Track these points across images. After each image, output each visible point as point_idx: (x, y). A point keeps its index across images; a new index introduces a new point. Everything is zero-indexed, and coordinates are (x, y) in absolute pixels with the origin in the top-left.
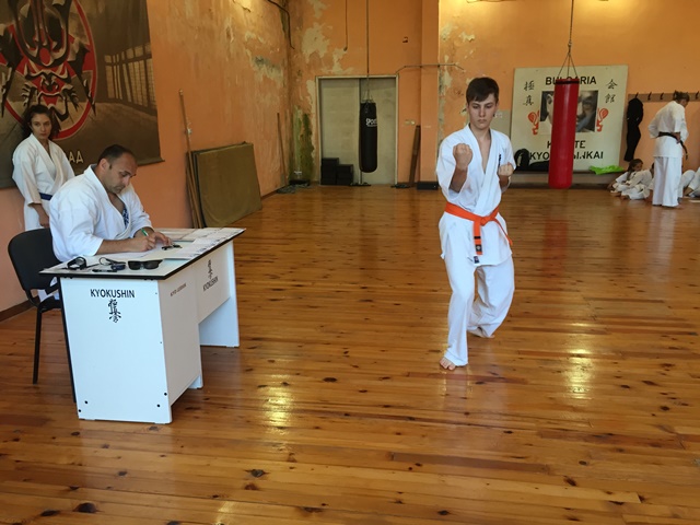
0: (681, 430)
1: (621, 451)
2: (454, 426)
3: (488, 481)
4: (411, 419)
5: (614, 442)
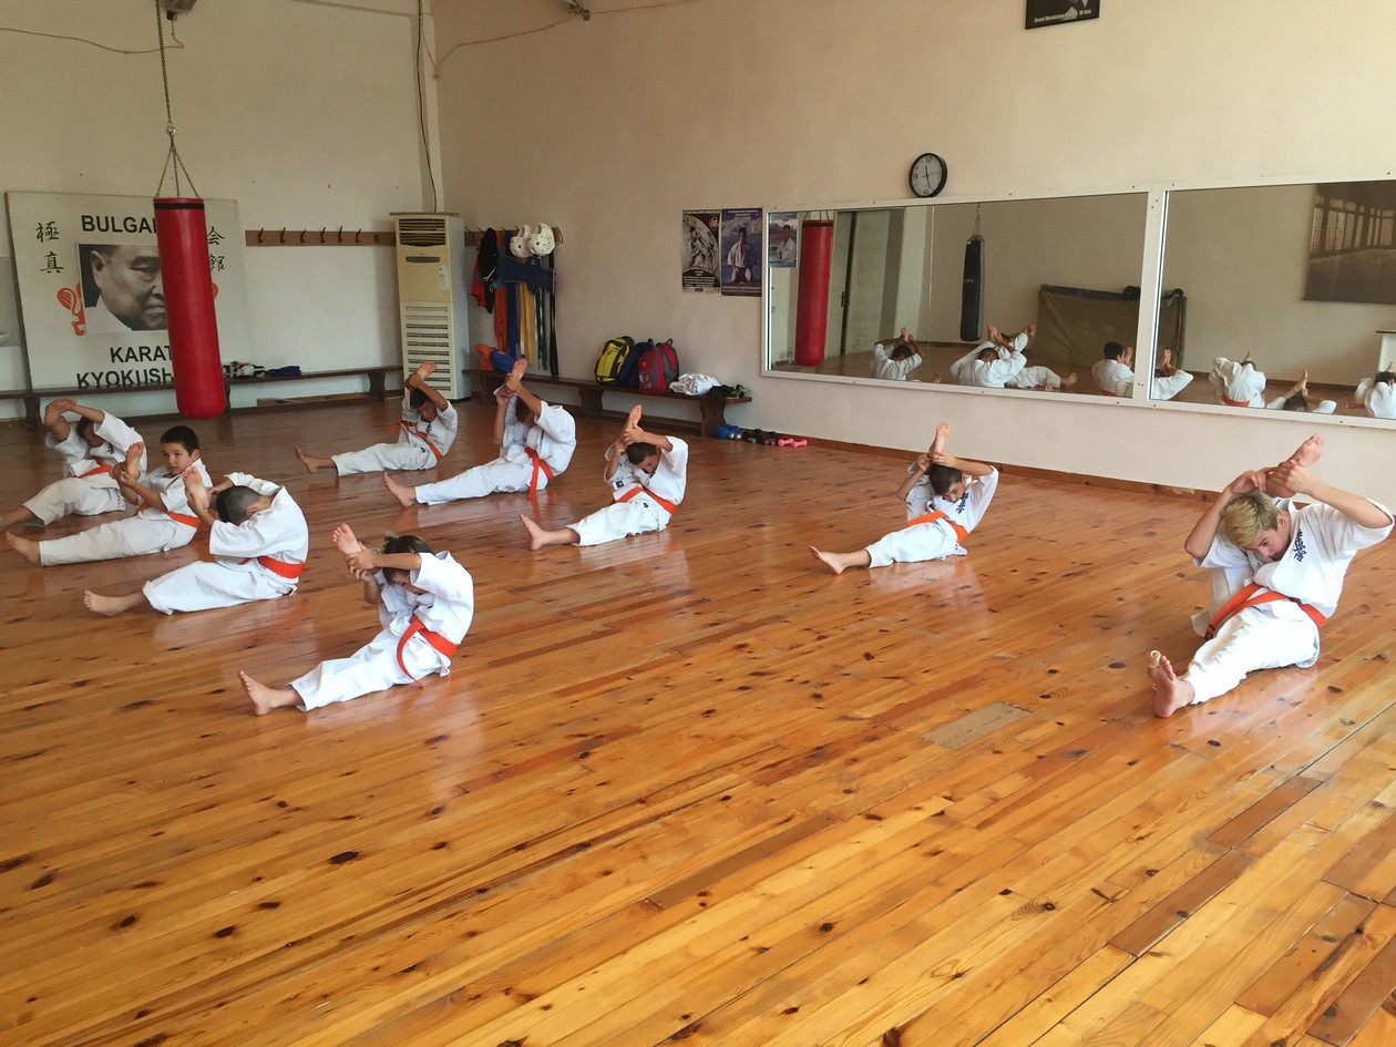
0: (867, 713)
1: (855, 760)
2: (656, 825)
3: (806, 863)
4: (585, 846)
5: (836, 754)
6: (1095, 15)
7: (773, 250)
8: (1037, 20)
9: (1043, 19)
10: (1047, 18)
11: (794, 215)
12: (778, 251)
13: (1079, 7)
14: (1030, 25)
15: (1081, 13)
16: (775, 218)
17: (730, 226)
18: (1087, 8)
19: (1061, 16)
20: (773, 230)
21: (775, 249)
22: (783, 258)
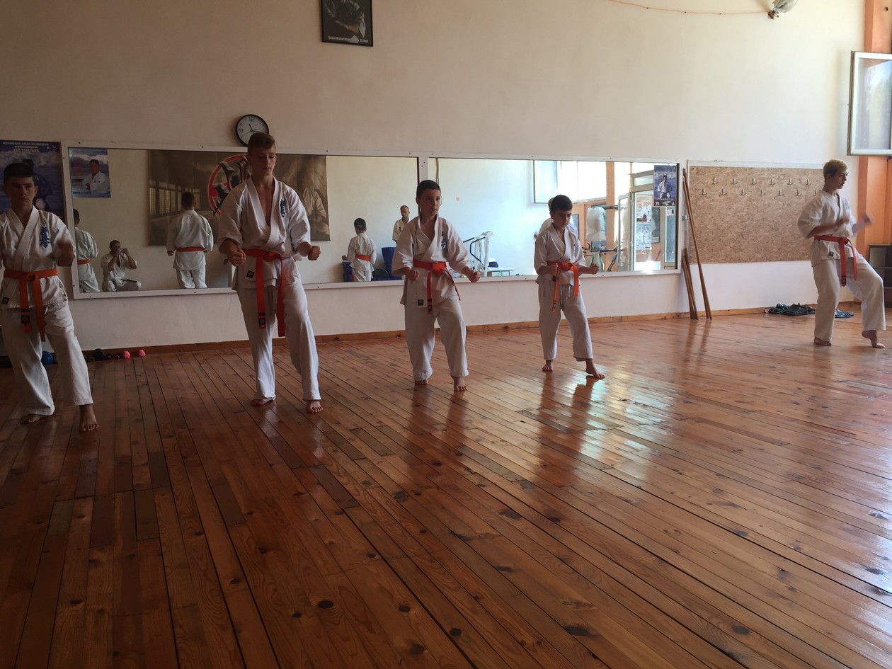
6: (371, 44)
7: (76, 182)
8: (330, 38)
9: (334, 38)
10: (337, 38)
11: (104, 151)
12: (85, 182)
13: (359, 35)
14: (324, 39)
15: (361, 40)
16: (75, 152)
17: (8, 157)
18: (365, 38)
19: (345, 39)
20: (75, 164)
21: (80, 180)
22: (92, 189)
